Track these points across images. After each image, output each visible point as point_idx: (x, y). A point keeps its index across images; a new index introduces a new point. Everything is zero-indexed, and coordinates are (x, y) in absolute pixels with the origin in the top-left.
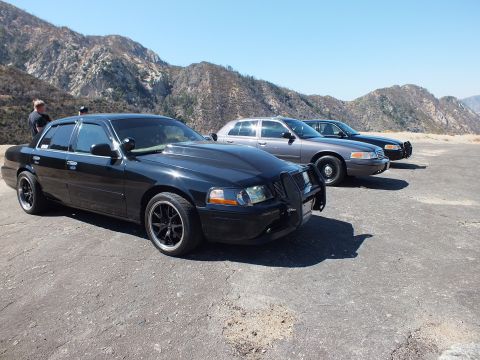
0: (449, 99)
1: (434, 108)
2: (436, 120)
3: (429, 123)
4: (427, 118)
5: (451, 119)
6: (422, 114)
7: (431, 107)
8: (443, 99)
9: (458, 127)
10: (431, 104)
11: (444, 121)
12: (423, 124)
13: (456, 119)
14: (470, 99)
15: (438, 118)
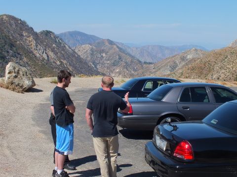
0: (48, 33)
1: (34, 43)
2: (38, 55)
3: (31, 59)
4: (29, 53)
5: (51, 54)
6: (23, 48)
7: (31, 42)
8: (42, 33)
9: (58, 63)
10: (31, 38)
11: (45, 56)
12: (25, 59)
13: (56, 54)
14: (65, 34)
15: (39, 53)
